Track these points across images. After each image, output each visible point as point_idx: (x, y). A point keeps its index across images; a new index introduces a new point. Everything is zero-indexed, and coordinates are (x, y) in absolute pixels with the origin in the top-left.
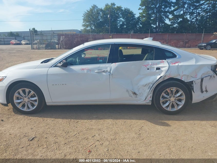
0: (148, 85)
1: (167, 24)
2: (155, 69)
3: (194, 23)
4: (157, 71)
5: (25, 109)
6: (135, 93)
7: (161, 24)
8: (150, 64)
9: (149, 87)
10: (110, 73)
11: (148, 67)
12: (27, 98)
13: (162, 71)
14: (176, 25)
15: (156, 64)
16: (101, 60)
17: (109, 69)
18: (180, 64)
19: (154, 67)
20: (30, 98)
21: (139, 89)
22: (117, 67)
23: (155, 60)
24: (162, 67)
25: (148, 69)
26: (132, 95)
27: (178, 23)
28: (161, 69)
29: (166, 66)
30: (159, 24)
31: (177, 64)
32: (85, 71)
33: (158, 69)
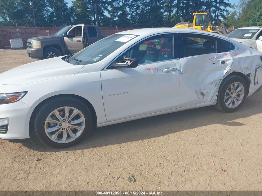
0: (215, 82)
1: (107, 17)
2: (221, 63)
3: (135, 17)
4: (223, 65)
5: (64, 140)
6: (203, 94)
7: (99, 17)
8: (216, 57)
9: (216, 84)
10: (180, 71)
11: (214, 61)
12: (67, 122)
13: (227, 65)
14: (117, 18)
15: (221, 57)
16: (166, 55)
17: (178, 67)
18: (241, 56)
19: (220, 61)
20: (72, 122)
21: (205, 88)
22: (186, 63)
23: (218, 52)
24: (227, 60)
25: (214, 63)
26: (200, 95)
27: (119, 16)
28: (226, 62)
29: (230, 59)
30: (98, 17)
31: (237, 56)
32: (152, 71)
33: (223, 62)
